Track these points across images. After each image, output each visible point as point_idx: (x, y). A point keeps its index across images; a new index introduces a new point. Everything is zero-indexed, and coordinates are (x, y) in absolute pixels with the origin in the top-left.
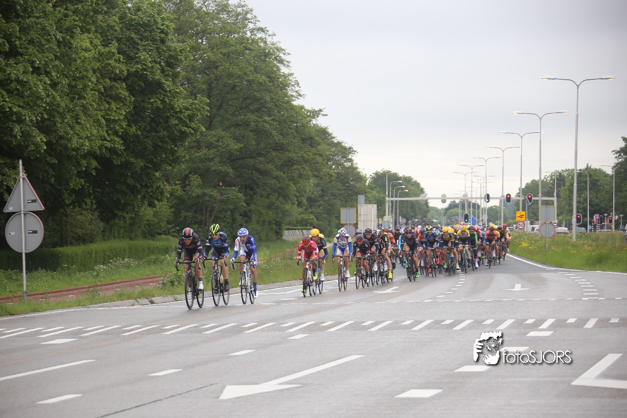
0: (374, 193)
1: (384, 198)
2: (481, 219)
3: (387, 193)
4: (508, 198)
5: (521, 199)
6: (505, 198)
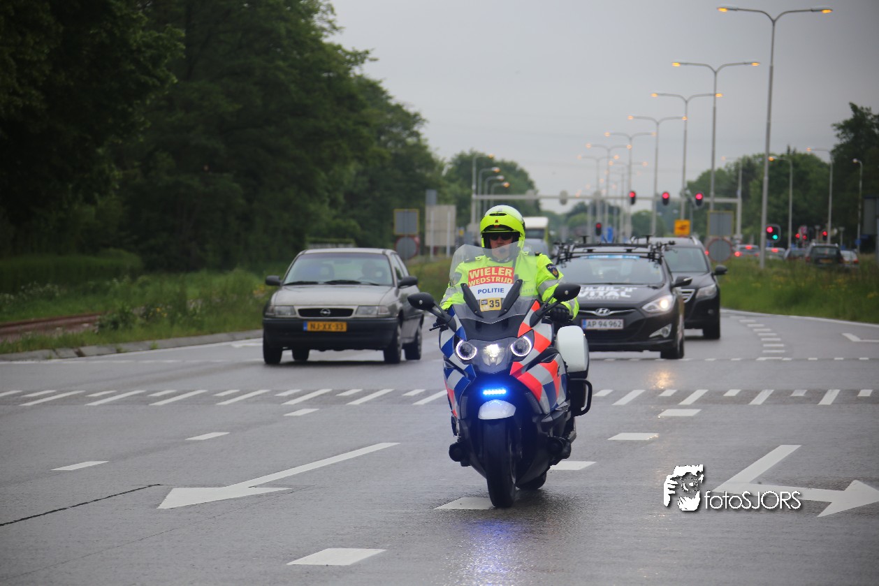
0: (455, 187)
1: (470, 196)
3: (474, 187)
4: (666, 201)
5: (684, 200)
6: (660, 199)
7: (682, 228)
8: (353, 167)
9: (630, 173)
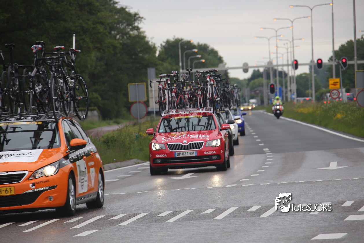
0: (166, 65)
2: (289, 89)
3: (181, 64)
4: (320, 64)
5: (334, 63)
7: (335, 84)
8: (94, 55)
9: (293, 47)
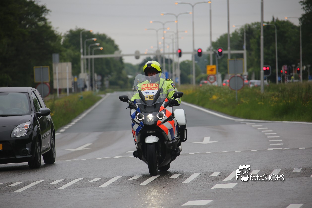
0: (69, 51)
1: (79, 56)
2: (174, 73)
3: (82, 51)
4: (200, 53)
5: (211, 53)
6: (196, 53)
7: (212, 70)
9: (177, 38)
